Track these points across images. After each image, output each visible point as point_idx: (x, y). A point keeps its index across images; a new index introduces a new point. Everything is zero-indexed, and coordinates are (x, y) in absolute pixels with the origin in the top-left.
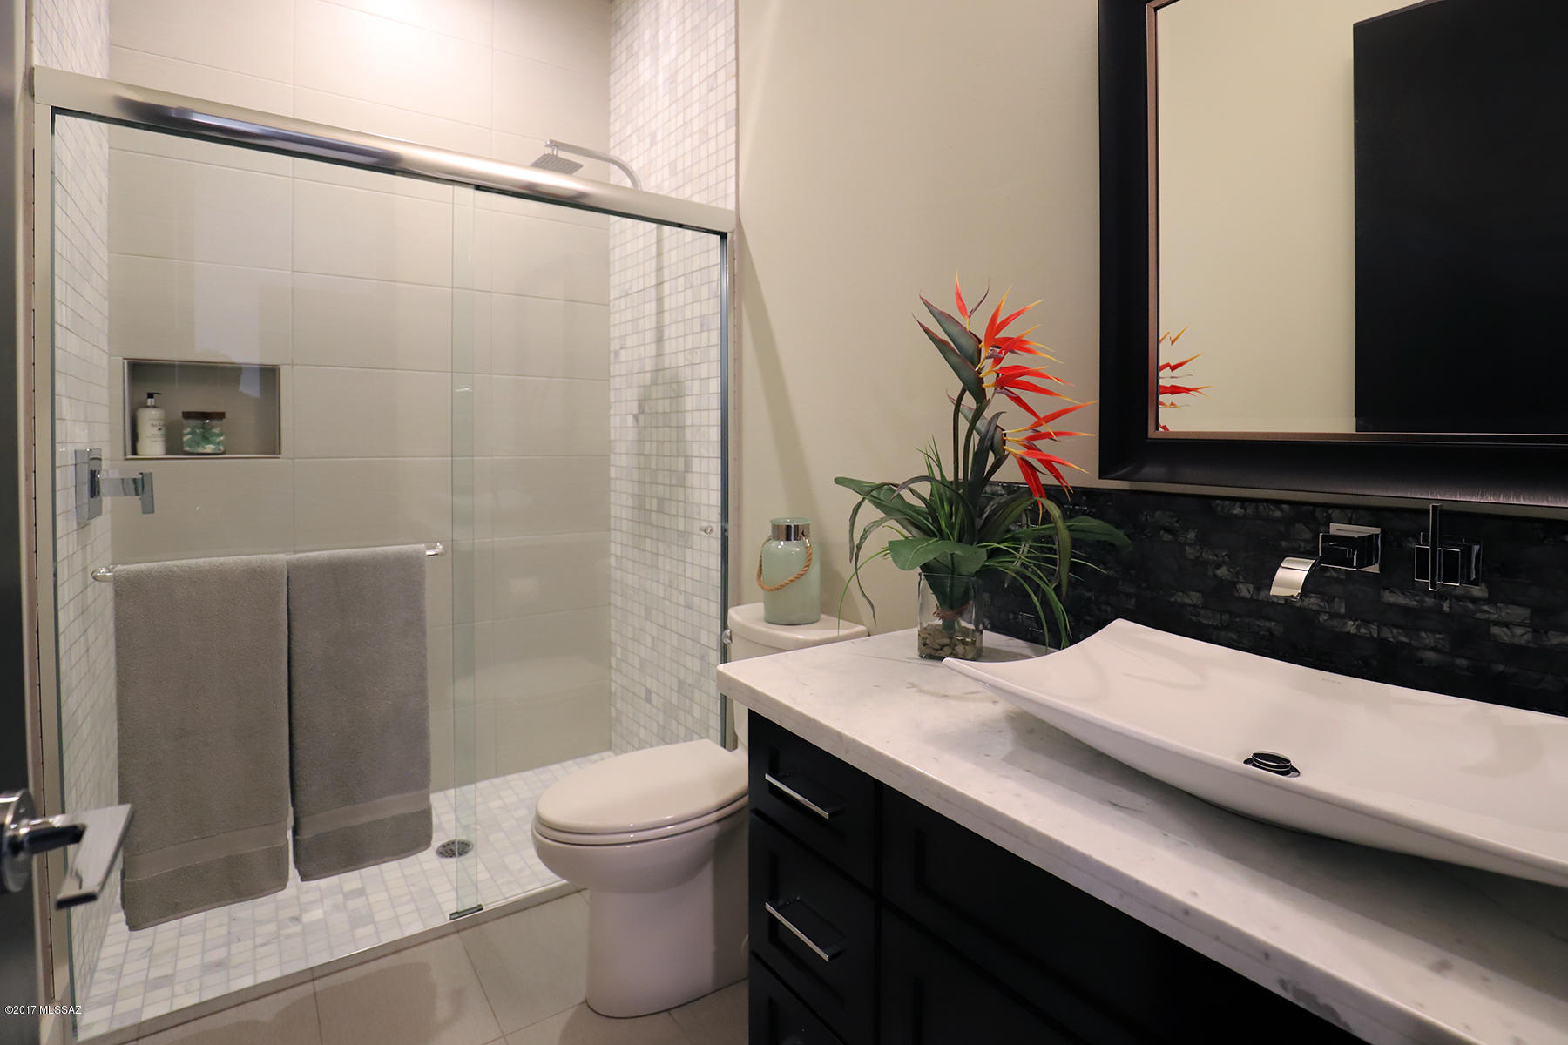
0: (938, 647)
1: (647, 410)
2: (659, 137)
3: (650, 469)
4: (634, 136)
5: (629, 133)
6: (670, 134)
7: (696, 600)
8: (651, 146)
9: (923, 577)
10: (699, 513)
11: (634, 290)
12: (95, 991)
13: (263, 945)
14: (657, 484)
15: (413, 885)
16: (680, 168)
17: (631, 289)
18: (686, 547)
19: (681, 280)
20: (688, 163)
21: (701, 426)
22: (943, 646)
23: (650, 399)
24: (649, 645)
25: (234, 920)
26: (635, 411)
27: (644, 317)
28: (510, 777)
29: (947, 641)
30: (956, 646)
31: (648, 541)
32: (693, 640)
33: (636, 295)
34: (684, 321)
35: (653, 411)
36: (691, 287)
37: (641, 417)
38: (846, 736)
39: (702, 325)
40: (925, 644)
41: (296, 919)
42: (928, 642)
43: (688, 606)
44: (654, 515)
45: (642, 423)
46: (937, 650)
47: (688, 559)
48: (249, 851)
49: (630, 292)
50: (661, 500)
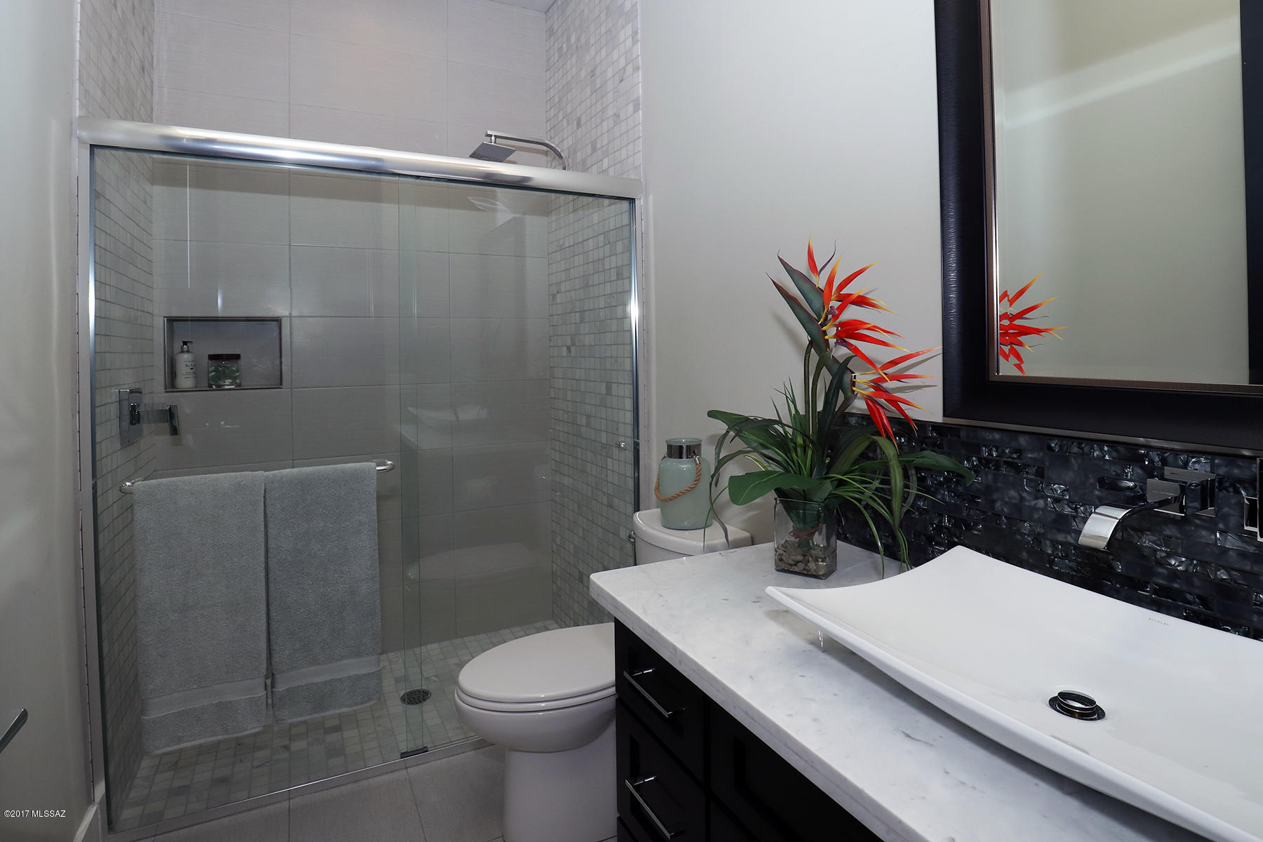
0: (792, 563)
1: (577, 343)
2: (583, 121)
3: (580, 391)
4: (565, 121)
5: (560, 118)
6: (591, 118)
7: (616, 501)
8: (578, 128)
9: (778, 502)
10: (617, 429)
11: (567, 245)
12: (133, 794)
13: (258, 766)
14: (585, 404)
15: (379, 725)
16: (599, 146)
17: (563, 244)
18: (607, 457)
19: (601, 238)
20: (605, 142)
21: (617, 357)
22: (798, 562)
23: (580, 334)
24: (581, 535)
25: (240, 745)
26: (569, 343)
27: (574, 267)
28: (466, 639)
29: (800, 558)
30: (809, 562)
31: (579, 450)
32: (614, 534)
33: (568, 249)
34: (604, 271)
35: (581, 344)
36: (609, 243)
37: (573, 349)
38: (679, 649)
39: (617, 275)
40: (781, 560)
41: (286, 748)
42: (784, 558)
43: (610, 506)
44: (583, 429)
45: (573, 353)
46: (791, 565)
47: (610, 467)
48: (235, 699)
49: (563, 247)
50: (588, 417)
